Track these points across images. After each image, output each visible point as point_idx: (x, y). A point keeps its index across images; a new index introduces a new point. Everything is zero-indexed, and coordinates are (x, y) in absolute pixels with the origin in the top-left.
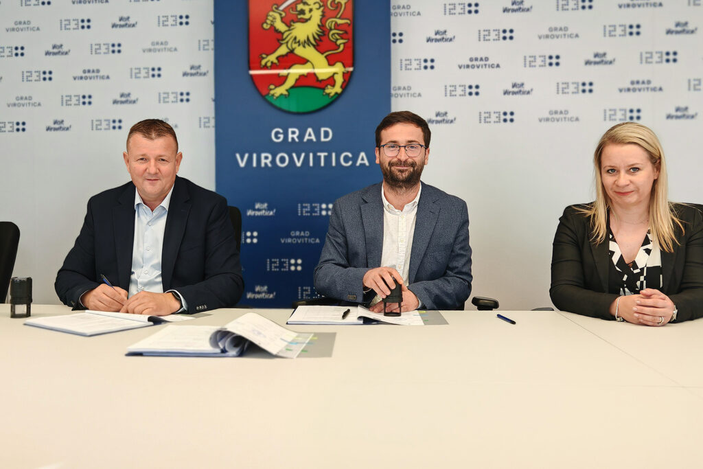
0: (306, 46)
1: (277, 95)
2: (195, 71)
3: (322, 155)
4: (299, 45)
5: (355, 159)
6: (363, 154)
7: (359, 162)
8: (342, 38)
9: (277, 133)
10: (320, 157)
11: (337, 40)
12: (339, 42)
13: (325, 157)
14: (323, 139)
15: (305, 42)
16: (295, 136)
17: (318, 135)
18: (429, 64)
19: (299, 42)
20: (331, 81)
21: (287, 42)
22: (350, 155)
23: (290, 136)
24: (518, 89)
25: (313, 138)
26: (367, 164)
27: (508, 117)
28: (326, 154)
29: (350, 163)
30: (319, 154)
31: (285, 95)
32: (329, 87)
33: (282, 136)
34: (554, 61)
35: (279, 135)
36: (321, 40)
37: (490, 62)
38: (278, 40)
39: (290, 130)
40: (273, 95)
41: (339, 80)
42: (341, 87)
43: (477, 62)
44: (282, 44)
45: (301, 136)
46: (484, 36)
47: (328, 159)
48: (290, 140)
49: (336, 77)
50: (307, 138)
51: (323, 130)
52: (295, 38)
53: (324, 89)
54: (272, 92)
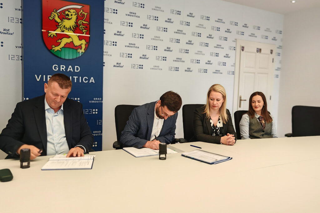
0: (69, 30)
1: (56, 50)
2: (6, 32)
3: (76, 77)
4: (66, 29)
5: (89, 80)
6: (92, 78)
7: (91, 81)
8: (85, 30)
9: (55, 67)
10: (75, 78)
11: (83, 30)
12: (84, 31)
13: (77, 78)
14: (76, 71)
15: (69, 28)
16: (64, 69)
17: (74, 69)
18: (115, 44)
19: (66, 28)
20: (80, 47)
21: (61, 27)
22: (87, 78)
23: (61, 68)
24: (144, 57)
25: (72, 70)
26: (94, 82)
27: (141, 67)
28: (77, 77)
29: (87, 81)
30: (74, 77)
31: (60, 50)
32: (79, 49)
33: (57, 68)
34: (155, 48)
35: (56, 68)
36: (76, 29)
37: (135, 46)
38: (57, 26)
39: (61, 66)
40: (54, 50)
41: (83, 47)
42: (84, 50)
43: (131, 45)
44: (58, 28)
45: (66, 69)
46: (134, 36)
47: (78, 79)
48: (61, 70)
49: (82, 45)
50: (69, 70)
51: (76, 67)
52: (64, 26)
53: (77, 50)
54: (53, 49)
